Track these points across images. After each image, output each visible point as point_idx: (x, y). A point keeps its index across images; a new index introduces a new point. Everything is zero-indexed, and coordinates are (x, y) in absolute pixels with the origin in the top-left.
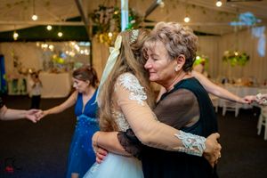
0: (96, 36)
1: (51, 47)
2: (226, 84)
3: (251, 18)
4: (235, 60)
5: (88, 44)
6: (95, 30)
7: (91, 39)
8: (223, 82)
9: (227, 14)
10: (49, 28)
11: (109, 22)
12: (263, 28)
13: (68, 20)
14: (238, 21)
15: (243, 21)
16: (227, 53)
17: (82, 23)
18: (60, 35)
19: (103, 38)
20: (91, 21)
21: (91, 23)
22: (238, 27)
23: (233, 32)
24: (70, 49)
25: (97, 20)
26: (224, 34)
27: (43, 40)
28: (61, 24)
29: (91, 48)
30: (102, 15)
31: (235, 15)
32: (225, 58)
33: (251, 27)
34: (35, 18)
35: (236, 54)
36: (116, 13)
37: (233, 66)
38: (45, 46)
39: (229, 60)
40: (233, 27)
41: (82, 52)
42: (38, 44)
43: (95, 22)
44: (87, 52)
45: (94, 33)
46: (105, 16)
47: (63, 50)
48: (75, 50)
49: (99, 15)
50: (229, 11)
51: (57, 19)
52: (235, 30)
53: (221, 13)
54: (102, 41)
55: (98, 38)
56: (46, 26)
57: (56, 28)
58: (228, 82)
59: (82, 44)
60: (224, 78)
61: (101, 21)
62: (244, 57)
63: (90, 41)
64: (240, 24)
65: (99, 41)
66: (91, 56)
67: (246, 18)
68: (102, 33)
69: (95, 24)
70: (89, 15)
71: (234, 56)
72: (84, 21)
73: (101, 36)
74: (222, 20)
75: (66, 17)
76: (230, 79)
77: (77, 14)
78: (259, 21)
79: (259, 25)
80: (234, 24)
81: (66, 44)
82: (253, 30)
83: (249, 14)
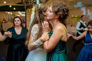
0: (28, 9)
1: (11, 13)
2: (73, 27)
3: (81, 4)
4: (76, 18)
5: (25, 12)
6: (27, 7)
7: (25, 10)
8: (72, 26)
9: (73, 2)
10: (10, 6)
11: (32, 4)
12: (85, 8)
13: (17, 4)
14: (76, 5)
15: (78, 5)
16: (73, 16)
17: (22, 5)
18: (14, 9)
19: (30, 10)
20: (26, 4)
21: (26, 5)
22: (77, 7)
23: (75, 9)
24: (18, 14)
25: (28, 4)
26: (72, 10)
27: (8, 11)
28: (15, 5)
29: (26, 14)
30: (30, 2)
31: (75, 3)
32: (72, 18)
33: (81, 7)
34: (5, 2)
35: (76, 16)
36: (35, 1)
37: (75, 20)
38: (9, 13)
39: (74, 19)
40: (75, 7)
41: (22, 15)
42: (6, 12)
43: (27, 4)
44: (24, 15)
45: (27, 8)
46: (31, 2)
47: (16, 14)
48: (20, 15)
49: (29, 2)
50: (74, 2)
51: (13, 3)
52: (76, 8)
53: (71, 2)
54: (30, 11)
55: (28, 10)
56: (9, 6)
57: (13, 6)
58: (73, 26)
59: (22, 12)
60: (72, 24)
61: (29, 4)
62: (79, 17)
63: (25, 11)
64: (77, 6)
65: (29, 11)
66: (26, 17)
67: (79, 4)
68: (30, 8)
69: (27, 5)
70: (25, 2)
71: (75, 17)
72: (23, 4)
73: (29, 10)
74: (71, 5)
75: (16, 3)
76: (74, 25)
77: (21, 1)
78: (84, 5)
79: (84, 7)
80: (75, 6)
81: (17, 12)
82: (82, 8)
83: (80, 3)
